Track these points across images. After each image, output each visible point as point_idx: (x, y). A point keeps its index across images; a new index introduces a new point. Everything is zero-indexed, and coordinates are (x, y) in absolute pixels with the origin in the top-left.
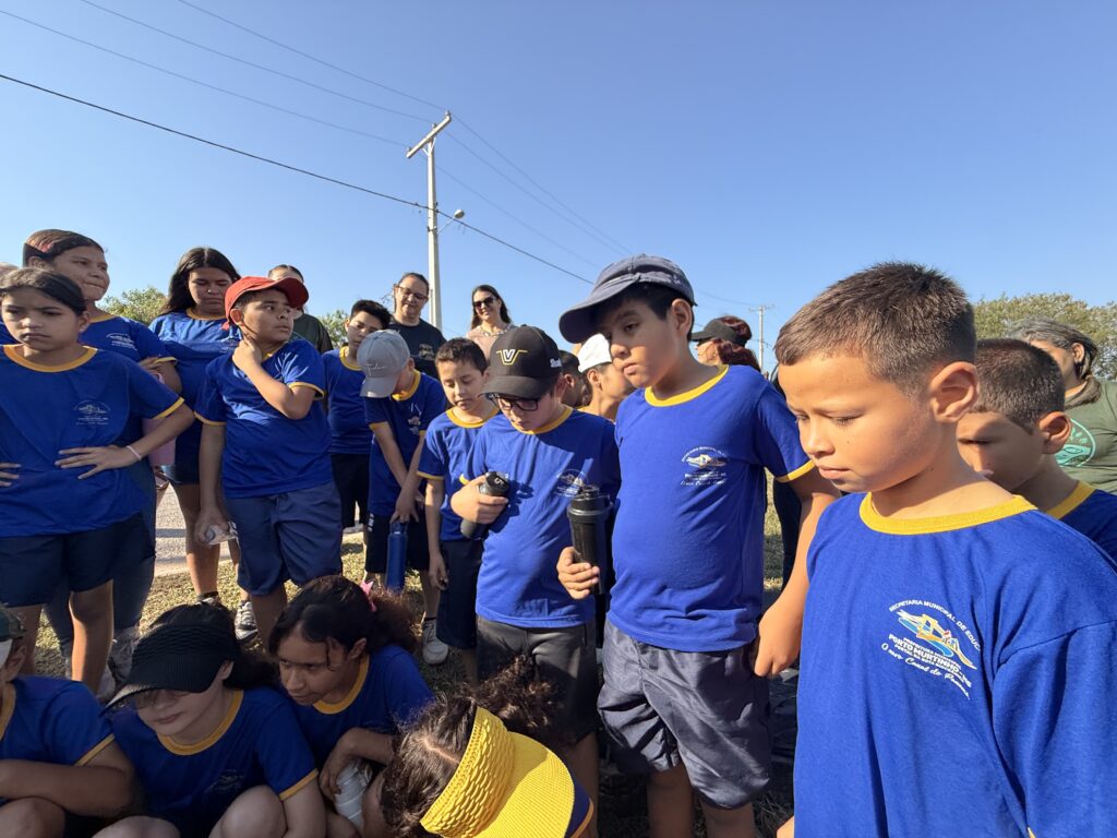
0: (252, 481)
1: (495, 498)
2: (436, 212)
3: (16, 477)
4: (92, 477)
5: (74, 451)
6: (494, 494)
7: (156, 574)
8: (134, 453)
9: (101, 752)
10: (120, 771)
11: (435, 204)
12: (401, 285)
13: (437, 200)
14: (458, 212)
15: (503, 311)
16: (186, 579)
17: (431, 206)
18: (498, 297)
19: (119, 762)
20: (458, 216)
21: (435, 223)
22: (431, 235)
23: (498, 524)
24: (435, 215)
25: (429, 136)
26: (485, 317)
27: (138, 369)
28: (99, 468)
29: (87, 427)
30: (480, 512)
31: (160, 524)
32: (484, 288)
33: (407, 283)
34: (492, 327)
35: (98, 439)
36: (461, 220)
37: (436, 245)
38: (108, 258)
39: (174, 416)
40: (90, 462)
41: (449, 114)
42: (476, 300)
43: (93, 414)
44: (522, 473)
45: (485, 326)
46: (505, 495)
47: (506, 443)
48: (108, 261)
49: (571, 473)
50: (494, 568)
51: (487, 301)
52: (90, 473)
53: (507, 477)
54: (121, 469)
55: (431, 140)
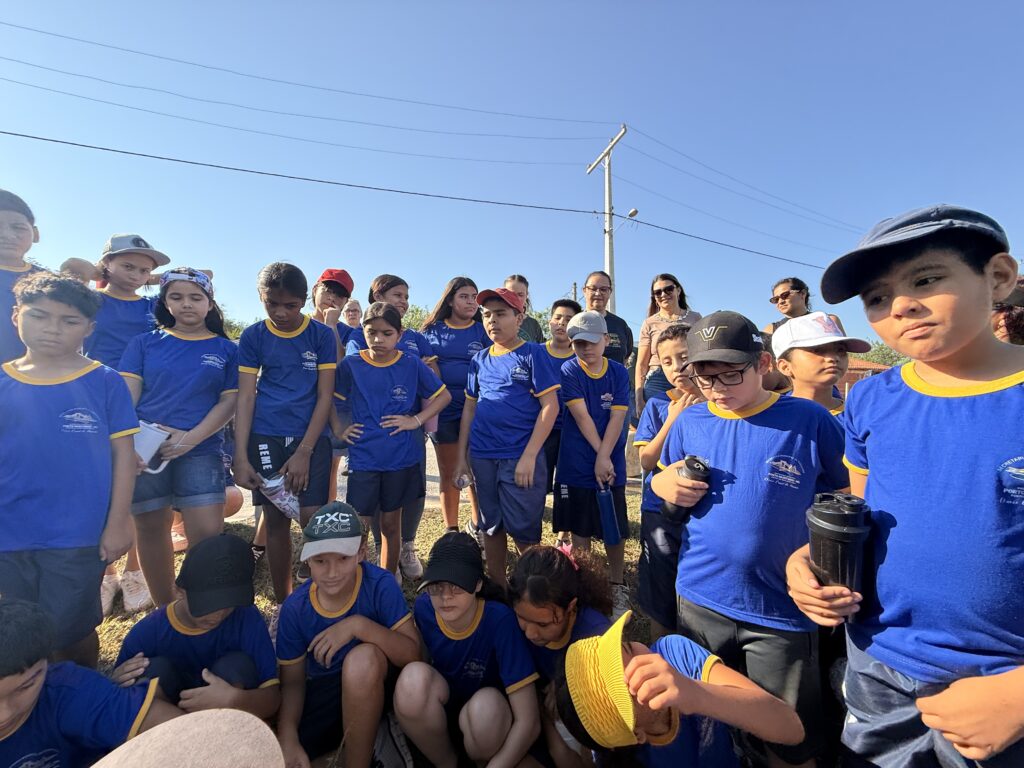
0: (486, 447)
1: (694, 482)
2: (611, 215)
3: (361, 432)
4: (397, 434)
5: (389, 417)
6: (694, 478)
7: (426, 507)
8: (418, 421)
9: (404, 624)
10: (413, 641)
11: (611, 208)
12: (588, 285)
13: (613, 204)
14: (633, 210)
15: (682, 296)
16: (440, 513)
17: (607, 211)
18: (678, 285)
19: (413, 634)
20: (631, 215)
21: (611, 225)
22: (607, 236)
23: (700, 508)
24: (611, 218)
25: (605, 151)
26: (663, 305)
27: (421, 364)
28: (400, 429)
29: (396, 402)
30: (680, 494)
31: (428, 473)
32: (665, 277)
33: (591, 282)
34: (671, 314)
35: (401, 410)
36: (634, 218)
37: (611, 244)
38: (410, 292)
39: (441, 396)
40: (396, 425)
41: (625, 127)
42: (656, 288)
43: (401, 394)
44: (724, 459)
45: (662, 313)
46: (705, 480)
47: (704, 429)
48: (409, 294)
49: (785, 459)
50: (701, 552)
51: (668, 290)
52: (395, 432)
53: (707, 462)
54: (411, 431)
55: (608, 153)
